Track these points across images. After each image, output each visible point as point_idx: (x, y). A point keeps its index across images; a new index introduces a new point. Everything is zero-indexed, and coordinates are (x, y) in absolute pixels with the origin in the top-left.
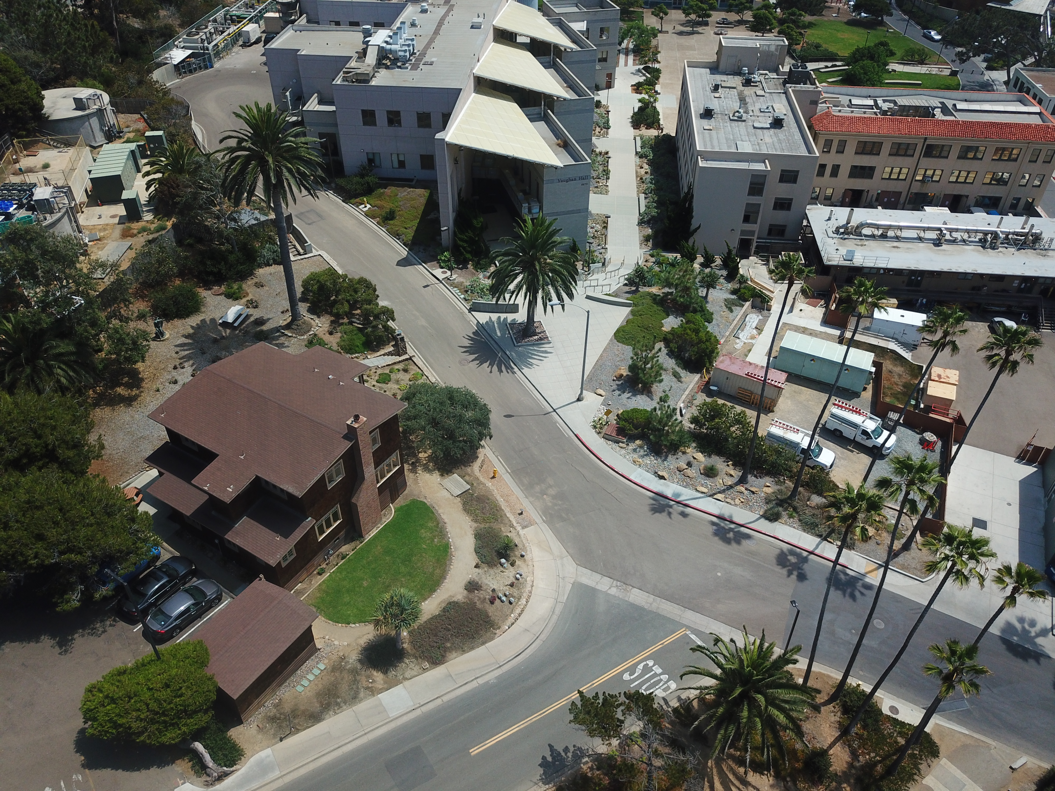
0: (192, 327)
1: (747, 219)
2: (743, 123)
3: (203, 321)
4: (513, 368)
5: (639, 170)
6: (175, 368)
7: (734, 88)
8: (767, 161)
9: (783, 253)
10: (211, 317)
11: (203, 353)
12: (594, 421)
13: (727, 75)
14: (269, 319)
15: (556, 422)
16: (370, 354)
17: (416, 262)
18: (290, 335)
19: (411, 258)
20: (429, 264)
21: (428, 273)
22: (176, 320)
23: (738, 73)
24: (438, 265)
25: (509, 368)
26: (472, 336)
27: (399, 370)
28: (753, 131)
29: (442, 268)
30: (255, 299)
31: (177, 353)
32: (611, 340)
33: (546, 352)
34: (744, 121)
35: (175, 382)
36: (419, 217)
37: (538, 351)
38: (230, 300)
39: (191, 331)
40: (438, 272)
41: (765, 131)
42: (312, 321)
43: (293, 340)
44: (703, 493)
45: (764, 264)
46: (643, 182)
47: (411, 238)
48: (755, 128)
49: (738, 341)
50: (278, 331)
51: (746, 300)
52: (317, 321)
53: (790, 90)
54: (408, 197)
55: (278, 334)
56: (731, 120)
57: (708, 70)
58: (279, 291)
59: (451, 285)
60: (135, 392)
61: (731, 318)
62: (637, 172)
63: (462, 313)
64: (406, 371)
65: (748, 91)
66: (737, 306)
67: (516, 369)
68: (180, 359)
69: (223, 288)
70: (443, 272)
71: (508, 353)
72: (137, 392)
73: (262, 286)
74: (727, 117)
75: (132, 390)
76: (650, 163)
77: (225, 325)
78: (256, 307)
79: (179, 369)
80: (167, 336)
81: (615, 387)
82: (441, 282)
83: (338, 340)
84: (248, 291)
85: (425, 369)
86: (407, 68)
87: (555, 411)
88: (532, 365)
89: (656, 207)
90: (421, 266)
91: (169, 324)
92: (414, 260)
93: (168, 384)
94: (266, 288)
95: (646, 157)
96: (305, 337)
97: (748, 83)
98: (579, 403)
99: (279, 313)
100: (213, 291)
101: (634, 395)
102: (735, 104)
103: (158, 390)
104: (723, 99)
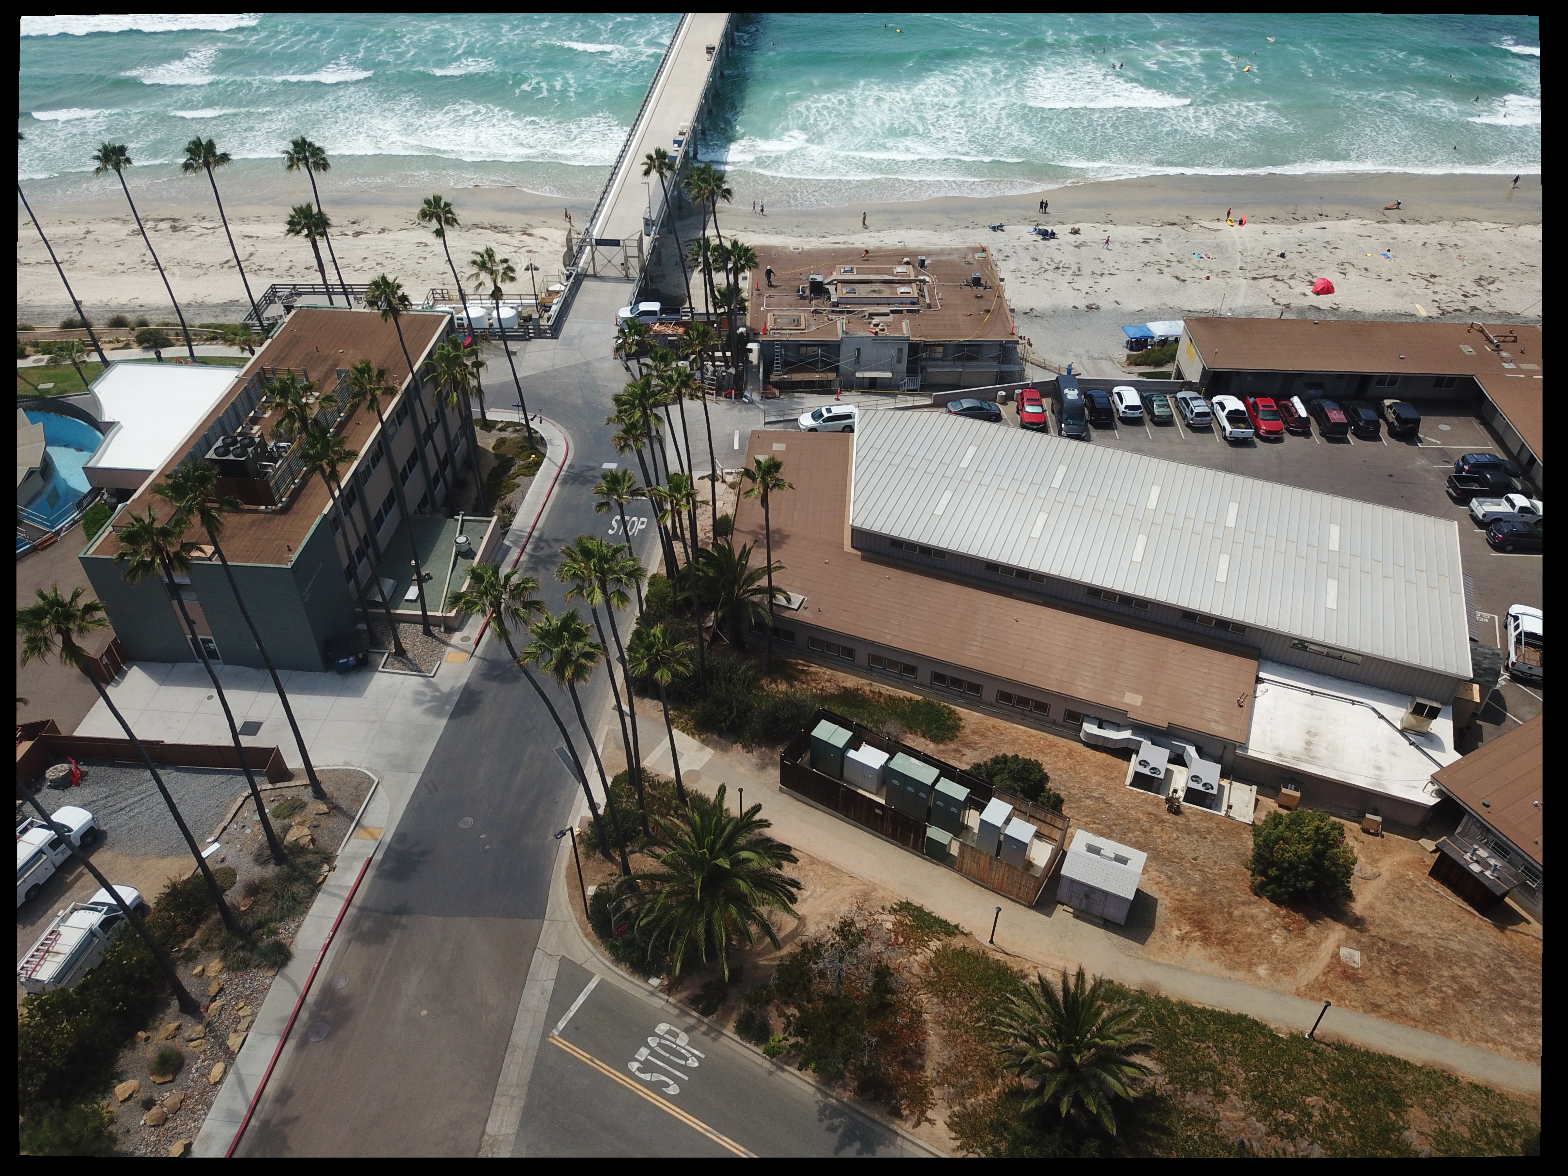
44: (225, 1072)
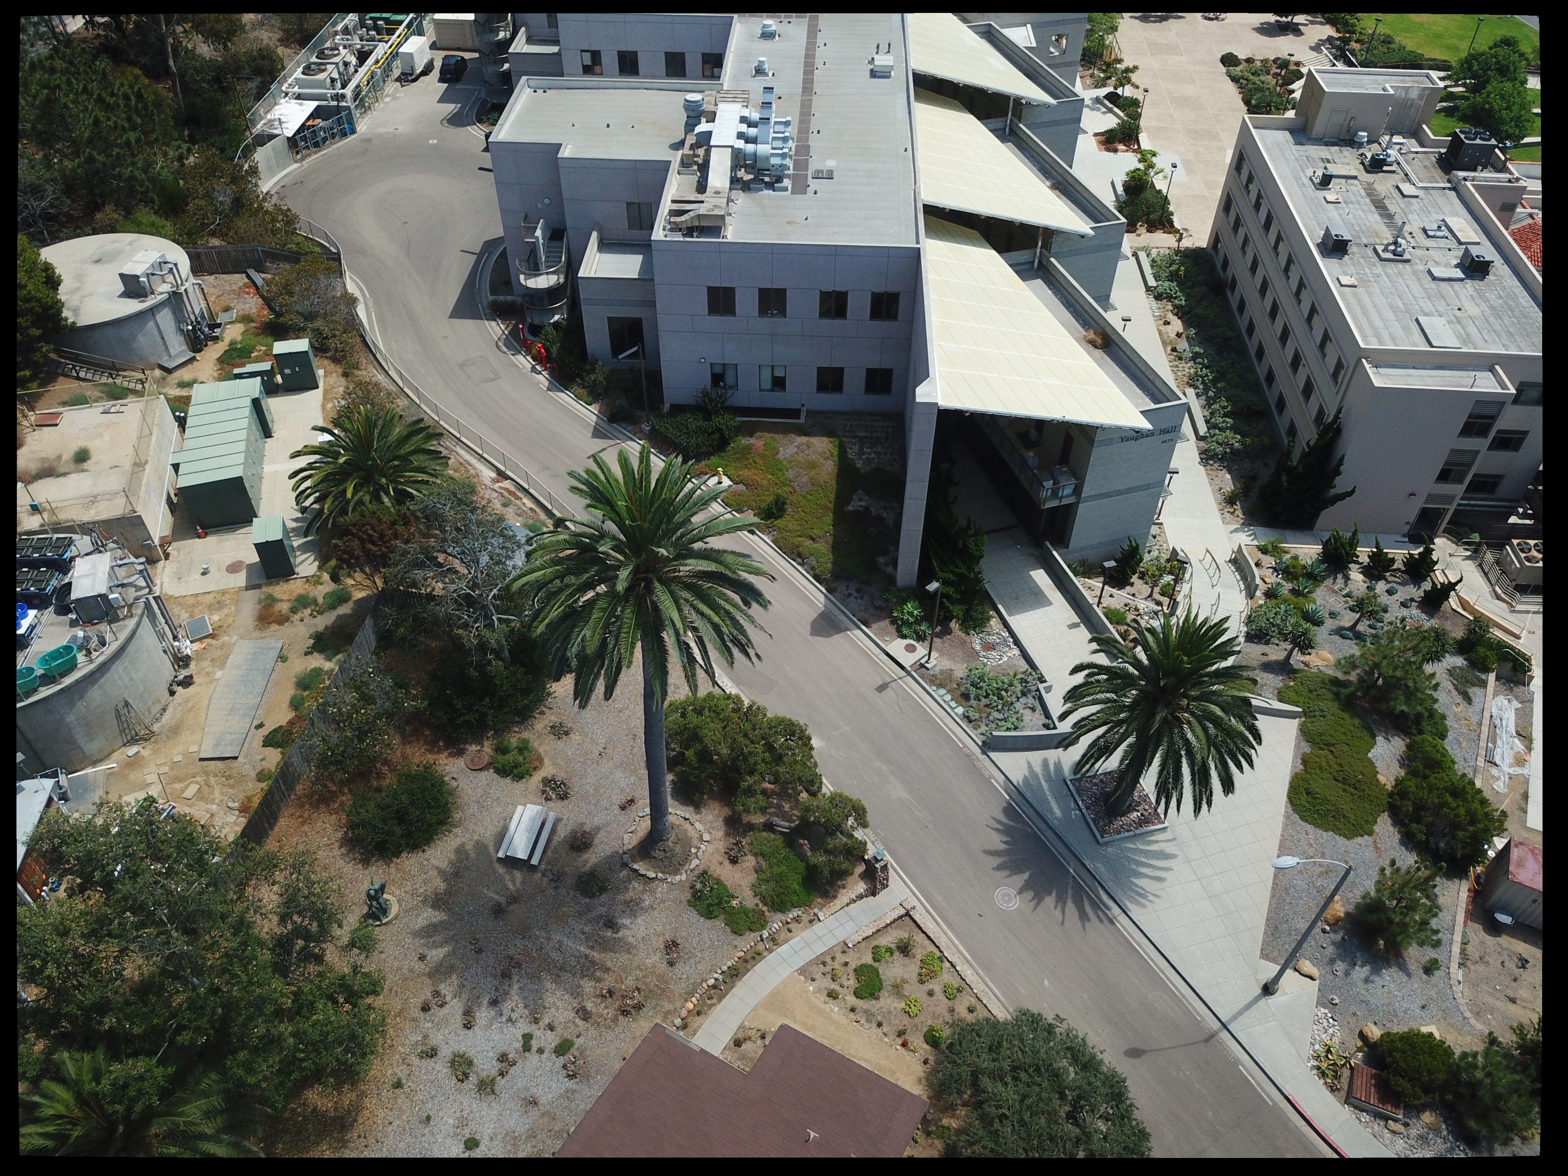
0: (441, 872)
1: (1444, 476)
2: (1407, 266)
3: (460, 851)
4: (1109, 909)
5: (1163, 328)
6: (425, 1008)
7: (1355, 178)
8: (1497, 367)
9: (1515, 542)
10: (476, 837)
11: (479, 951)
12: (1317, 1058)
13: (1327, 144)
14: (598, 829)
15: (1237, 1062)
16: (822, 907)
17: (851, 625)
18: (653, 875)
19: (837, 612)
20: (875, 626)
21: (878, 651)
22: (404, 855)
23: (1348, 141)
24: (892, 629)
25: (1097, 906)
26: (1004, 819)
27: (890, 951)
28: (1433, 285)
29: (904, 637)
30: (561, 776)
31: (422, 958)
32: (1287, 817)
33: (1163, 855)
34: (1408, 261)
35: (432, 1053)
36: (831, 506)
37: (1146, 853)
38: (508, 780)
39: (442, 886)
40: (897, 646)
41: (1456, 285)
42: (687, 826)
43: (661, 889)
45: (1468, 558)
46: (1180, 359)
47: (829, 566)
48: (1434, 278)
49: (1494, 771)
50: (625, 865)
51: (1487, 670)
52: (698, 826)
53: (1468, 184)
54: (800, 458)
55: (624, 874)
56: (1382, 260)
57: (1287, 134)
58: (602, 741)
59: (931, 682)
60: (348, 1097)
61: (1475, 719)
62: (1160, 333)
63: (969, 756)
64: (904, 949)
65: (1383, 184)
66: (1473, 685)
67: (1116, 910)
68: (430, 975)
69: (488, 748)
70: (910, 649)
71: (1087, 863)
72: (353, 1096)
73: (567, 733)
74: (1370, 252)
75: (340, 1093)
76: (1181, 312)
77: (511, 862)
78: (564, 797)
79: (435, 1010)
80: (394, 910)
81: (1330, 950)
82: (909, 674)
83: (752, 877)
84: (541, 750)
85: (942, 942)
86: (786, 189)
87: (1224, 1026)
88: (1143, 894)
89: (1235, 429)
90: (858, 632)
91: (393, 870)
92: (843, 618)
93: (415, 1060)
94: (575, 737)
95: (1170, 298)
96: (684, 877)
97: (1376, 165)
98: (1271, 1000)
99: (616, 810)
100: (467, 757)
101: (1376, 971)
102: (1371, 219)
103: (398, 1085)
104: (1343, 205)
